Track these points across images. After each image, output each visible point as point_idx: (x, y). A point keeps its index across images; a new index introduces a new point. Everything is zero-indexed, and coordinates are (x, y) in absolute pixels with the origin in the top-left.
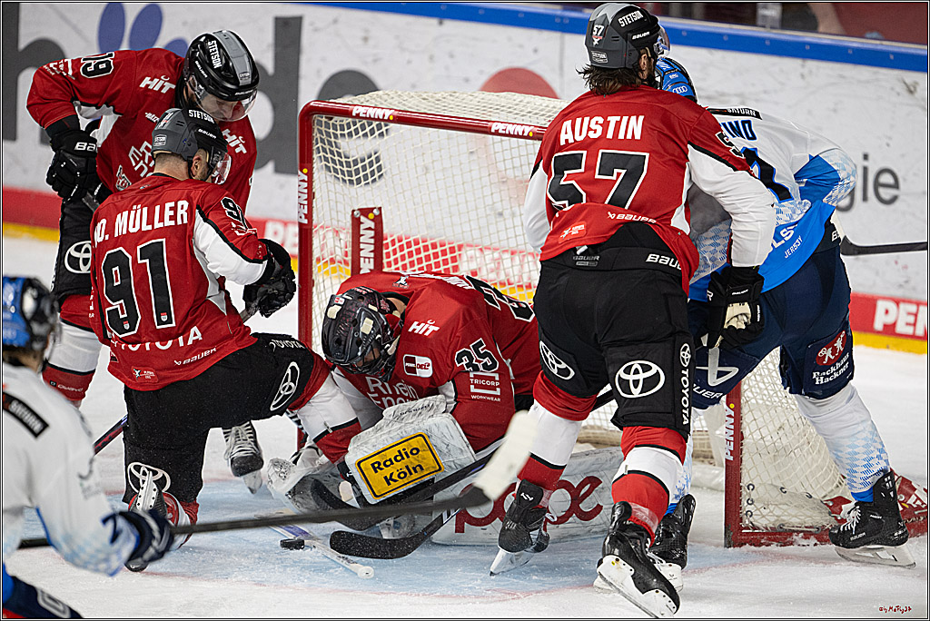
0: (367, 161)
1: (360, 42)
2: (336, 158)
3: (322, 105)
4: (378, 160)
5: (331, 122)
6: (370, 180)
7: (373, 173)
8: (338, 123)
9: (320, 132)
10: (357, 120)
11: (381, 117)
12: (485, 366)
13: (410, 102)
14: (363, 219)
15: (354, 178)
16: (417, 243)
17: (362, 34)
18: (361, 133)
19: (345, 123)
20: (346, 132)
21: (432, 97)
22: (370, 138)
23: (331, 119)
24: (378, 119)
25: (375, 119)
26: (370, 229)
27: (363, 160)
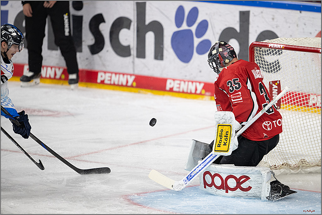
0: (274, 64)
1: (271, 20)
2: (263, 63)
3: (258, 43)
4: (278, 63)
5: (261, 50)
6: (276, 71)
7: (276, 68)
8: (264, 50)
9: (257, 53)
10: (271, 49)
11: (279, 48)
12: (236, 87)
13: (290, 42)
14: (273, 85)
15: (270, 70)
16: (293, 93)
17: (272, 17)
18: (272, 54)
19: (266, 50)
20: (267, 53)
21: (298, 40)
22: (275, 55)
23: (261, 48)
24: (278, 48)
25: (277, 48)
26: (276, 88)
27: (273, 63)
